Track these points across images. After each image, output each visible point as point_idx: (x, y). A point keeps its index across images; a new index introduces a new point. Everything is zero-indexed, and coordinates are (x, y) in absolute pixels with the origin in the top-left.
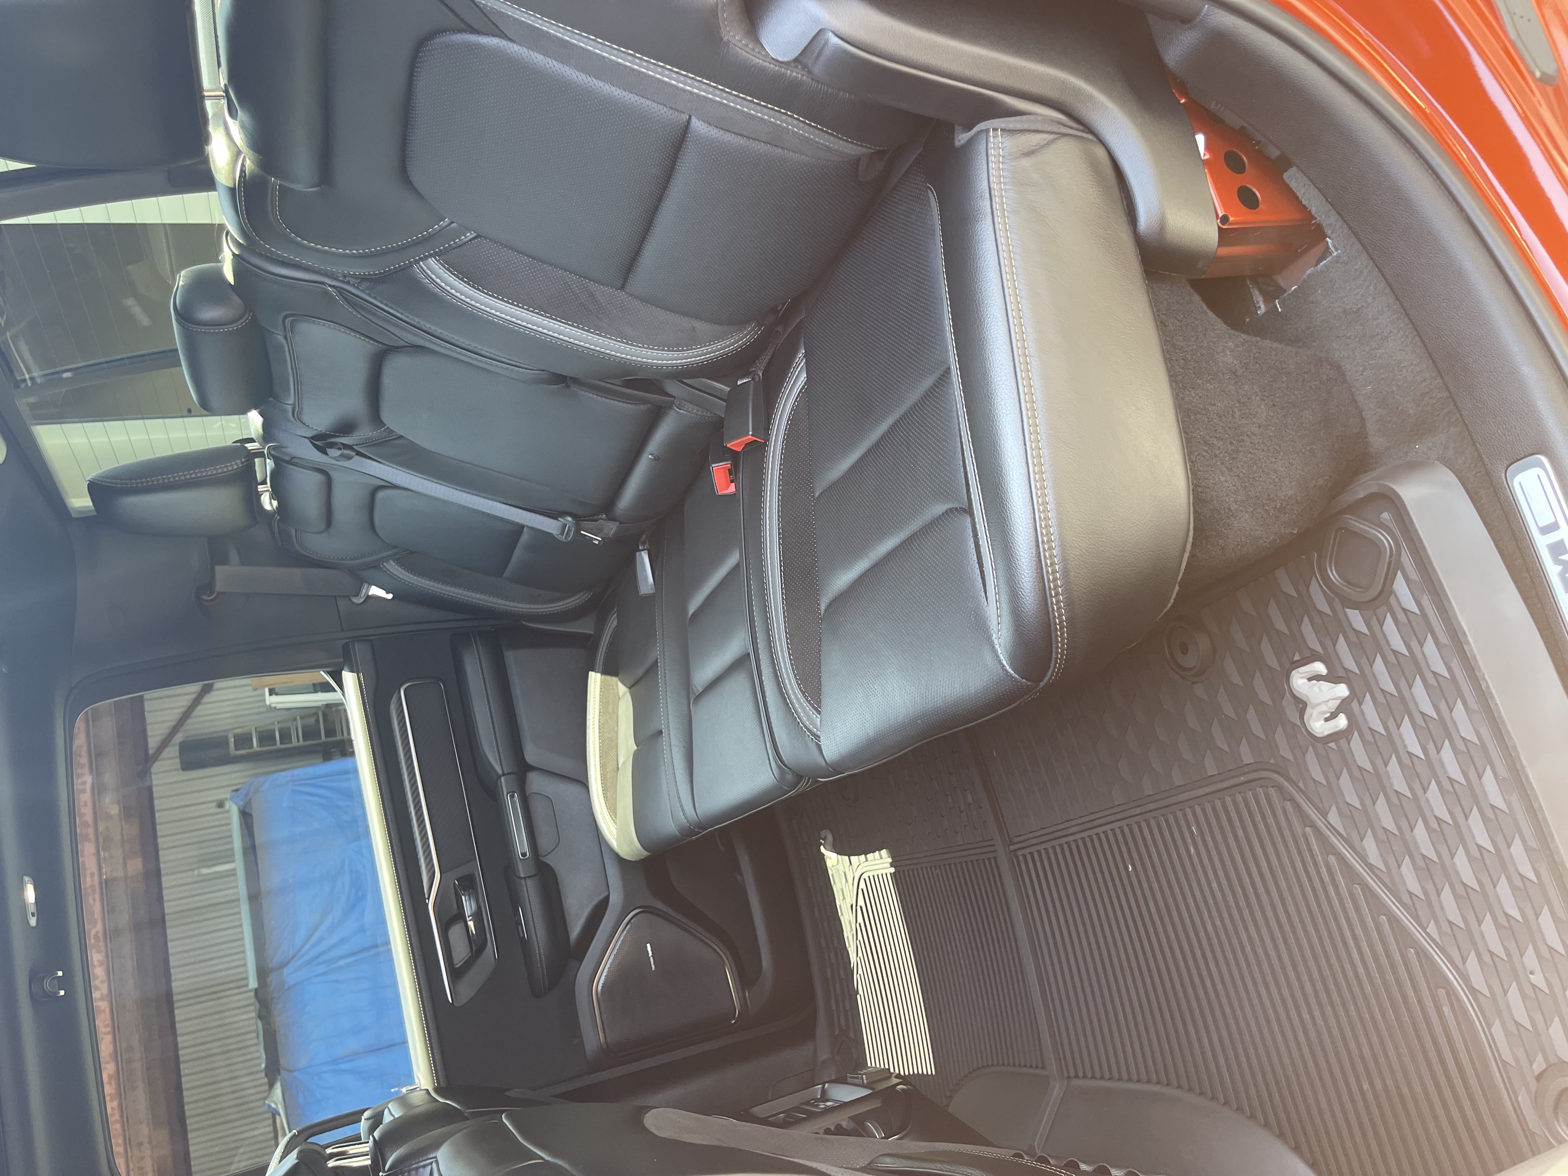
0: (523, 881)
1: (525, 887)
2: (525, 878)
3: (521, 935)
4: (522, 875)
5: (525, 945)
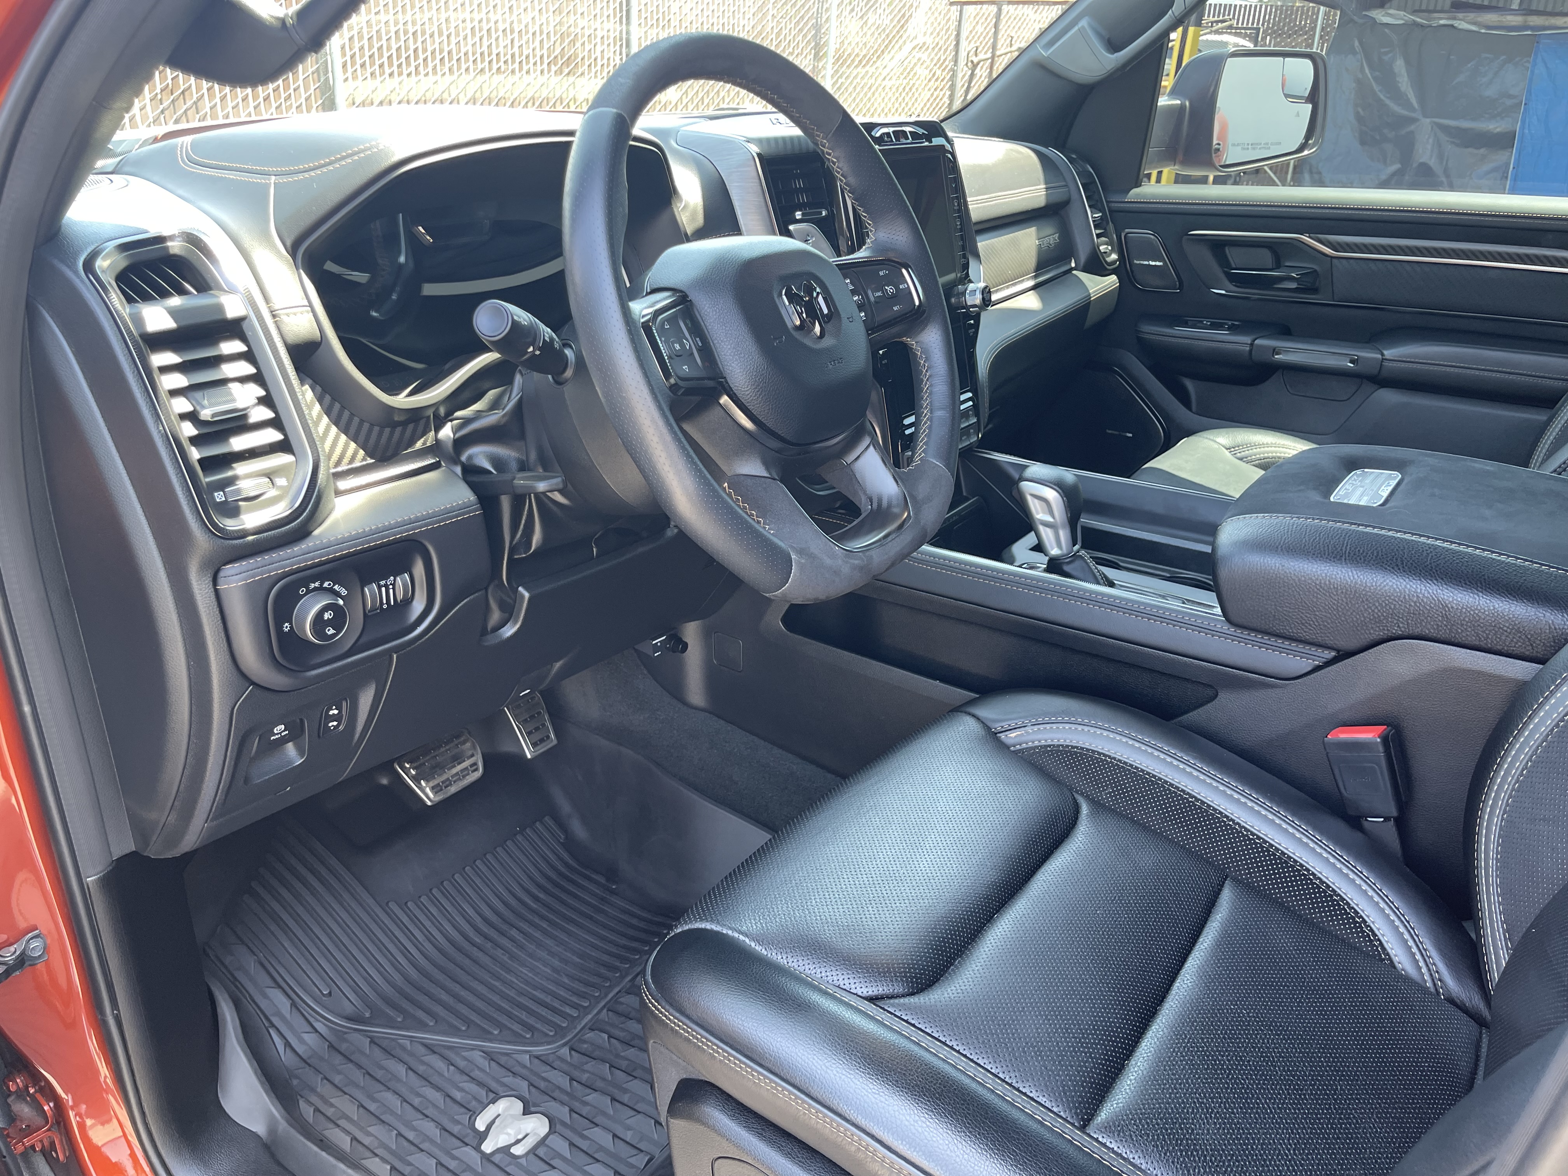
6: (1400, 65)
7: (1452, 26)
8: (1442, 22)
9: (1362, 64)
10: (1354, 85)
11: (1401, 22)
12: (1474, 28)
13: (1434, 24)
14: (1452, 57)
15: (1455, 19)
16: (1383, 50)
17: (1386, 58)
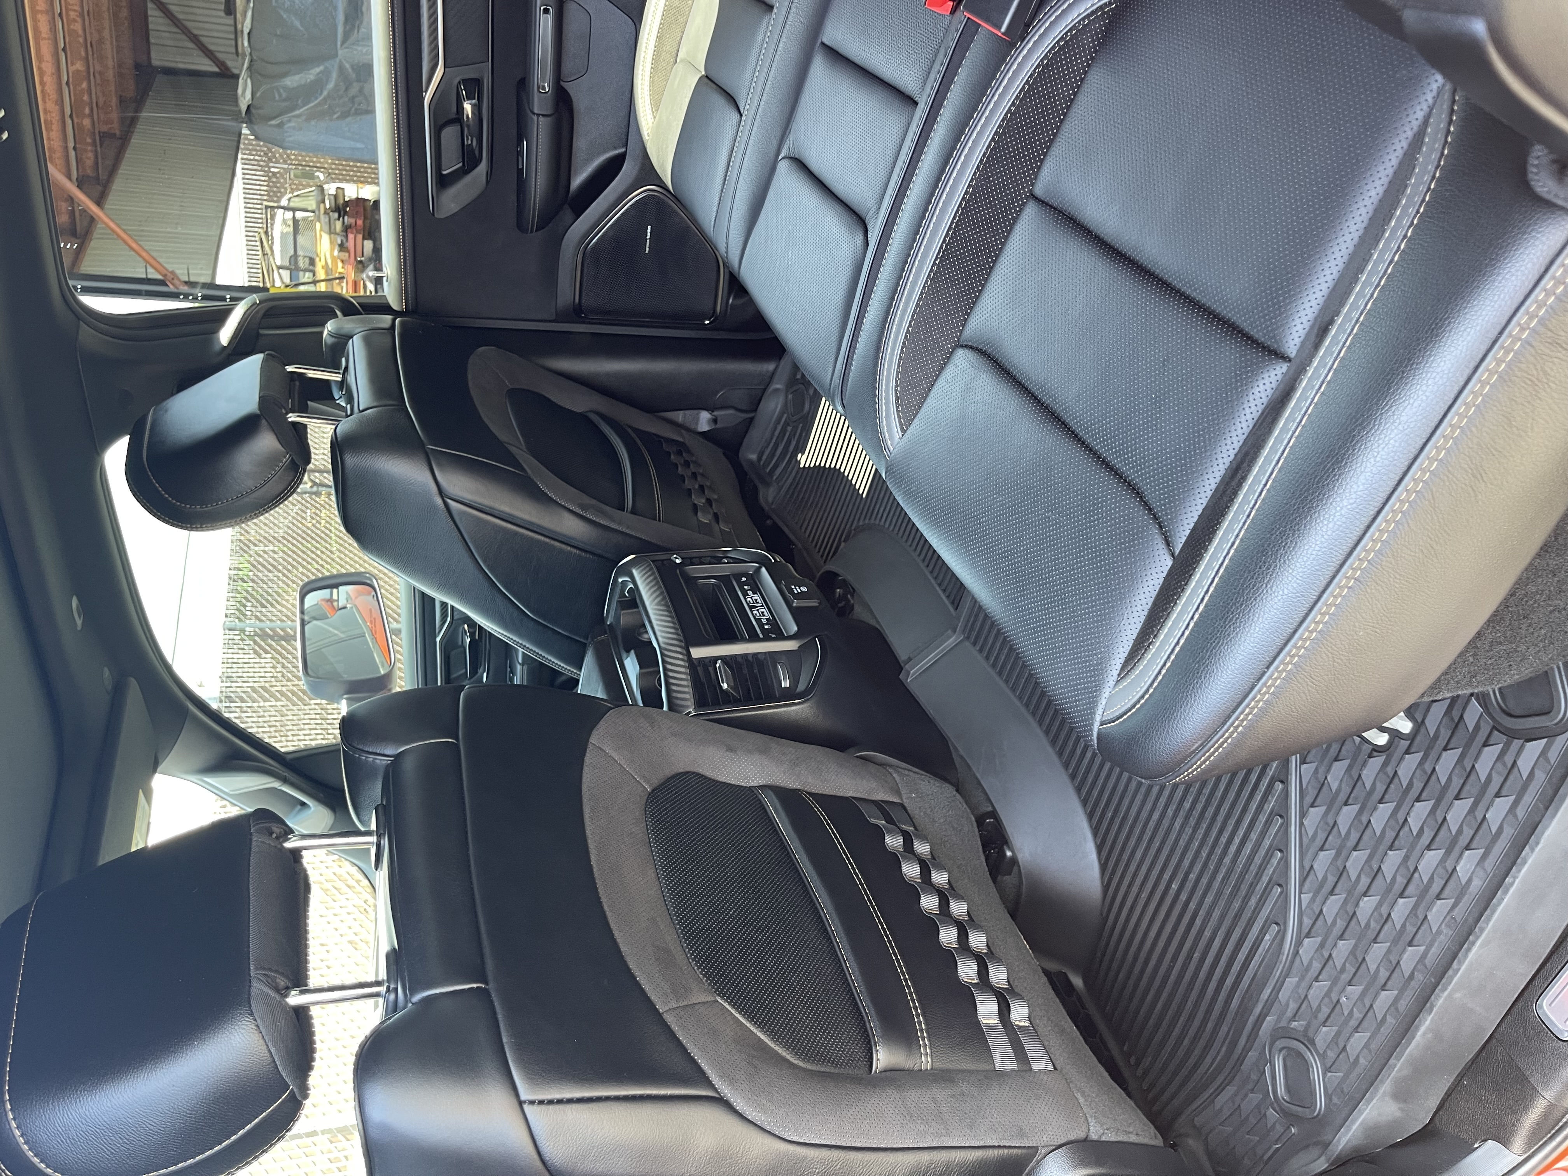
0: (535, 118)
1: (536, 126)
2: (538, 115)
3: (520, 167)
4: (536, 111)
5: (521, 184)
6: (291, 81)
7: (249, 34)
8: (246, 44)
9: (294, 116)
10: (313, 123)
11: (249, 81)
12: (249, 14)
13: (248, 50)
14: (278, 33)
15: (242, 31)
16: (277, 97)
17: (284, 95)
